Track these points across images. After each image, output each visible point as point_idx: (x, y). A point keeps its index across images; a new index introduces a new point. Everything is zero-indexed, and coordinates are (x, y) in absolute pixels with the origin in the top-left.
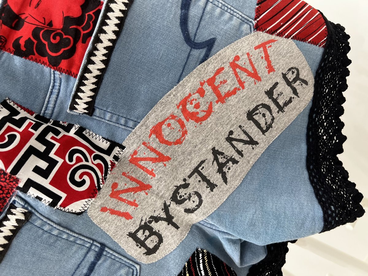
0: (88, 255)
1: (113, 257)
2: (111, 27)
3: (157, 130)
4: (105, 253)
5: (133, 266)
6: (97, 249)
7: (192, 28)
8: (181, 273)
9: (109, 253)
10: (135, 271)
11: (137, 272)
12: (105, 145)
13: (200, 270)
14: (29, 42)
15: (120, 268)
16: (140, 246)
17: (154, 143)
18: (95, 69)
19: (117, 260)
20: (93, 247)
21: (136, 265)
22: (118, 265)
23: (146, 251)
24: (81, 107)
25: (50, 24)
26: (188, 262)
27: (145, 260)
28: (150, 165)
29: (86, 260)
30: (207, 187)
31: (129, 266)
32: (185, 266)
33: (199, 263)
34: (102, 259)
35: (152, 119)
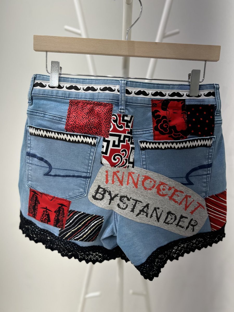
0: (84, 173)
1: (86, 183)
2: (179, 145)
3: (146, 178)
4: (87, 179)
5: (86, 193)
6: (88, 176)
7: (193, 174)
8: (90, 215)
9: (88, 181)
10: (83, 195)
11: (83, 196)
12: (131, 160)
13: (93, 222)
14: (159, 116)
15: (82, 188)
16: (95, 192)
17: (141, 179)
18: (161, 146)
19: (86, 185)
20: (88, 174)
21: (86, 194)
22: (84, 187)
23: (94, 195)
24: (143, 145)
25: (170, 121)
26: (95, 216)
27: (90, 197)
28: (131, 181)
29: (81, 173)
30: (131, 209)
31: (85, 191)
32: (93, 215)
33: (96, 220)
34: (84, 179)
35: (150, 174)
